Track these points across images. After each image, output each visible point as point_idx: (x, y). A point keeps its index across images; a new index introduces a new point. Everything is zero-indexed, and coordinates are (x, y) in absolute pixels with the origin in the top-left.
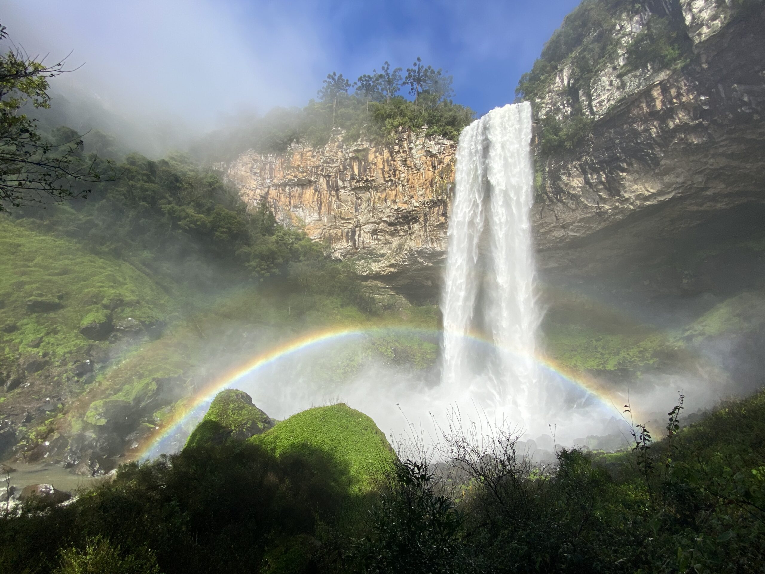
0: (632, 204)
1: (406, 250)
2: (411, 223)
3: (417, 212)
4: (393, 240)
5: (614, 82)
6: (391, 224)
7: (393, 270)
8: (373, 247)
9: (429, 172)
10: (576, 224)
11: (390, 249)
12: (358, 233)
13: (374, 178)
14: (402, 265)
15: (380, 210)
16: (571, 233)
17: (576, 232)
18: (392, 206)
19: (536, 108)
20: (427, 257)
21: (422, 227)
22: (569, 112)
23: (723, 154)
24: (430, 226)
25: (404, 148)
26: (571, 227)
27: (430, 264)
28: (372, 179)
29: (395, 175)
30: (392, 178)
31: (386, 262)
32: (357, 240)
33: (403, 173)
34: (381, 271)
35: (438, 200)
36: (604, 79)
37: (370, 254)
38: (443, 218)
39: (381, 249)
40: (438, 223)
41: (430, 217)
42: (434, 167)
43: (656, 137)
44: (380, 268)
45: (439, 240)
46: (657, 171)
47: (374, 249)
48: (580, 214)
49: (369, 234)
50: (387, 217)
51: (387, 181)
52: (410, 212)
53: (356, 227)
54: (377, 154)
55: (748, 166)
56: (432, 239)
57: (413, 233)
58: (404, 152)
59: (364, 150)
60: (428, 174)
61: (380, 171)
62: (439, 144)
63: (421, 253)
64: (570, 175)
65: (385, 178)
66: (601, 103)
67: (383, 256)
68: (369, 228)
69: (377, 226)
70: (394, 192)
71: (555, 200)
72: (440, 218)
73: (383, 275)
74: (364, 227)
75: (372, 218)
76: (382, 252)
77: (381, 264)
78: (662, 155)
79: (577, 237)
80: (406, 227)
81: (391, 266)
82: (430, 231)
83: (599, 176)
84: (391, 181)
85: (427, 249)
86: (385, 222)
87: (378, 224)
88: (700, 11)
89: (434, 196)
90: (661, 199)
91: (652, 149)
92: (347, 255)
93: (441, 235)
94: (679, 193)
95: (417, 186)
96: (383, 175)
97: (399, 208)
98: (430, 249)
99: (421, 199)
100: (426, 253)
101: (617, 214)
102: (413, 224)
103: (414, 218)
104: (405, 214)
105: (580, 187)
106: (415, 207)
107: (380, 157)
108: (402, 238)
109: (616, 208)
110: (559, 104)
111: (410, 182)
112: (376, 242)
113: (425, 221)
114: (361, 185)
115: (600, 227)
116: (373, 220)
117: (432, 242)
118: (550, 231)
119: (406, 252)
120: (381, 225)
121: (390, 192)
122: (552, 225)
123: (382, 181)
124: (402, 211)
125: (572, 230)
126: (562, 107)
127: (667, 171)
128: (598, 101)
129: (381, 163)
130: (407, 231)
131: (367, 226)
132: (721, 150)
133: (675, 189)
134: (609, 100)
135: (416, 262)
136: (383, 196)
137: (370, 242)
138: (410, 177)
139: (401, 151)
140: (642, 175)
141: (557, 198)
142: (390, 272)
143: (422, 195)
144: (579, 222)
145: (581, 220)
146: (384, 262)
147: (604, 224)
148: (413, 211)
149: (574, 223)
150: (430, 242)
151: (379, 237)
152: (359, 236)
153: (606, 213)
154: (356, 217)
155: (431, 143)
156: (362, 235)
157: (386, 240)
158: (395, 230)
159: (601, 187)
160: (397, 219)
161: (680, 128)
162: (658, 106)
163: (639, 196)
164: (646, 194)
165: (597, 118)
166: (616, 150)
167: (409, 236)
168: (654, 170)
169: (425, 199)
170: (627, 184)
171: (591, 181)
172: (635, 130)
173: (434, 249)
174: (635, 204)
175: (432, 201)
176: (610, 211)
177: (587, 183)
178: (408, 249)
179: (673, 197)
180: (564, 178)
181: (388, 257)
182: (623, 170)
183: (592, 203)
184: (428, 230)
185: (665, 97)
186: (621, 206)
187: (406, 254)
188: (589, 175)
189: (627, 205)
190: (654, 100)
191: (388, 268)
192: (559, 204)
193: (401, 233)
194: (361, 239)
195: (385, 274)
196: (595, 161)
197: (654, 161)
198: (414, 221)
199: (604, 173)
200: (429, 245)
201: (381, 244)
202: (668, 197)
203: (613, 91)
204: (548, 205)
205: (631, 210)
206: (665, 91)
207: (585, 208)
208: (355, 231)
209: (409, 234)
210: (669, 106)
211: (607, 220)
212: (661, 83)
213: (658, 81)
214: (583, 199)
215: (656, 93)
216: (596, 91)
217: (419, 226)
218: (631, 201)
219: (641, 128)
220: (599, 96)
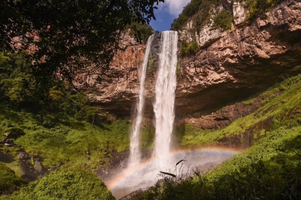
0: (210, 82)
1: (116, 91)
2: (120, 77)
3: (123, 72)
4: (109, 85)
5: (208, 32)
6: (108, 76)
7: (108, 100)
8: (97, 87)
9: (130, 53)
10: (191, 88)
11: (108, 89)
12: (88, 78)
14: (113, 98)
16: (189, 92)
17: (191, 91)
18: (110, 67)
19: (179, 35)
20: (127, 96)
21: (126, 80)
22: (191, 40)
23: (239, 69)
24: (129, 80)
27: (128, 99)
31: (105, 96)
34: (101, 101)
35: (134, 68)
36: (205, 30)
37: (95, 91)
38: (136, 77)
39: (102, 89)
40: (134, 79)
41: (130, 76)
42: (133, 51)
43: (220, 58)
44: (101, 99)
45: (134, 88)
47: (98, 88)
48: (193, 84)
49: (95, 80)
52: (119, 72)
55: (246, 74)
56: (130, 87)
57: (121, 82)
63: (124, 93)
64: (190, 67)
66: (203, 39)
67: (103, 92)
68: (96, 76)
69: (100, 76)
71: (184, 77)
72: (135, 77)
73: (103, 103)
74: (92, 75)
75: (97, 71)
76: (103, 90)
77: (102, 97)
78: (221, 65)
79: (191, 93)
80: (117, 79)
81: (108, 98)
82: (129, 83)
83: (200, 70)
85: (127, 91)
88: (239, 12)
89: (132, 65)
90: (219, 82)
91: (218, 62)
93: (135, 86)
94: (225, 80)
95: (124, 59)
97: (113, 69)
98: (129, 92)
99: (125, 66)
100: (127, 93)
101: (205, 86)
102: (121, 78)
103: (121, 75)
104: (117, 72)
105: (194, 73)
106: (123, 69)
108: (114, 84)
109: (205, 83)
110: (188, 35)
112: (99, 85)
113: (127, 77)
115: (199, 90)
117: (130, 89)
118: (181, 90)
119: (116, 92)
122: (182, 87)
124: (115, 70)
125: (190, 90)
126: (189, 37)
127: (222, 72)
128: (202, 38)
130: (117, 81)
131: (94, 75)
132: (239, 67)
133: (224, 79)
134: (206, 39)
135: (121, 97)
140: (214, 72)
142: (107, 101)
143: (126, 64)
145: (193, 86)
146: (103, 96)
147: (200, 89)
148: (121, 71)
150: (129, 88)
151: (101, 82)
152: (89, 80)
153: (202, 85)
155: (132, 39)
156: (91, 80)
157: (105, 84)
158: (110, 79)
159: (200, 74)
160: (112, 73)
161: (228, 56)
162: (222, 45)
163: (213, 79)
164: (215, 79)
165: (201, 45)
166: (207, 60)
167: (118, 84)
168: (218, 70)
169: (128, 66)
170: (209, 74)
171: (197, 71)
172: (213, 53)
173: (131, 92)
174: (211, 82)
175: (131, 68)
176: (203, 84)
177: (196, 71)
178: (118, 90)
179: (223, 82)
180: (188, 68)
181: (106, 94)
182: (209, 69)
183: (197, 80)
184: (128, 82)
185: (224, 43)
186: (207, 83)
187: (116, 93)
188: (197, 68)
189: (209, 83)
190: (220, 43)
191: (106, 99)
192: (186, 79)
193: (114, 82)
194: (90, 82)
195: (104, 102)
196: (199, 63)
197: (218, 67)
198: (121, 76)
199: (202, 68)
200: (129, 90)
201: (102, 86)
202: (222, 81)
203: (207, 35)
204: (181, 78)
205: (210, 85)
206: (224, 40)
207: (195, 82)
208: (87, 77)
209: (118, 83)
210: (225, 46)
211: (202, 87)
212: (223, 37)
213: (222, 35)
214: (194, 78)
215: (221, 40)
216: (202, 34)
217: (124, 79)
218: (210, 81)
219: (215, 53)
220: (202, 36)
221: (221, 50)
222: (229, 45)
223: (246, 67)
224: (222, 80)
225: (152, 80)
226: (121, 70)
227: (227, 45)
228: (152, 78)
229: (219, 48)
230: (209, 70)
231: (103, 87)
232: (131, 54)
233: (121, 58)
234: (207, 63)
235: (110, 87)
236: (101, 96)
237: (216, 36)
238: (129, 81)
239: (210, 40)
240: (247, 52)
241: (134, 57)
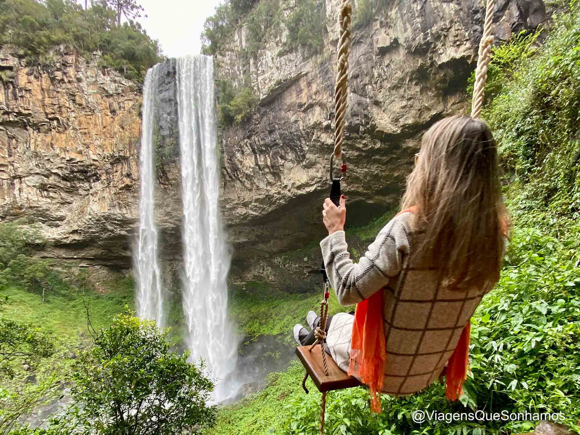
0: (289, 191)
1: (90, 214)
2: (92, 181)
3: (97, 168)
4: (72, 199)
5: (275, 60)
6: (65, 178)
7: (77, 237)
8: (45, 207)
9: (107, 117)
10: (253, 204)
11: (70, 210)
12: (17, 186)
13: (30, 112)
14: (87, 232)
15: (46, 158)
16: (250, 212)
17: (254, 211)
18: (63, 155)
20: (117, 224)
21: (106, 187)
24: (114, 187)
25: (70, 77)
26: (250, 206)
27: (123, 233)
28: (27, 112)
29: (61, 113)
30: (58, 116)
31: (67, 228)
32: (17, 196)
33: (73, 111)
34: (61, 239)
35: (119, 156)
36: (268, 53)
37: (41, 215)
38: (129, 179)
39: (57, 210)
40: (123, 185)
41: (113, 176)
42: (113, 112)
43: (303, 130)
44: (59, 234)
45: (128, 206)
46: (304, 163)
47: (47, 210)
48: (254, 195)
49: (35, 189)
50: (58, 168)
51: (52, 119)
52: (88, 166)
53: (14, 178)
54: (32, 78)
55: (359, 170)
56: (119, 203)
57: (96, 193)
58: (69, 82)
59: (10, 68)
60: (106, 120)
61: (38, 104)
62: (115, 81)
63: (109, 219)
64: (243, 153)
65: (47, 114)
66: (264, 80)
67: (61, 219)
68: (35, 180)
69: (45, 179)
70: (64, 136)
71: (234, 177)
72: (125, 179)
73: (66, 244)
74: (26, 178)
75: (36, 168)
76: (59, 214)
77: (60, 230)
78: (307, 148)
79: (256, 216)
80: (86, 185)
81: (74, 232)
82: (115, 194)
83: (265, 159)
84: (57, 119)
85: (115, 215)
86: (55, 174)
87: (47, 176)
89: (115, 150)
90: (308, 189)
91: (300, 141)
92: (6, 215)
93: (129, 200)
94: (319, 187)
95: (93, 132)
96: (44, 109)
97: (71, 160)
98: (119, 215)
99: (100, 151)
100: (115, 219)
101: (280, 199)
102: (94, 182)
103: (95, 175)
104: (82, 168)
105: (252, 168)
106: (94, 160)
107: (36, 83)
108: (84, 198)
109: (279, 193)
111: (82, 126)
112: (49, 200)
113: (109, 181)
114: (11, 119)
115: (270, 209)
116: (38, 171)
117: (120, 208)
118: (234, 208)
119: (90, 217)
120: (51, 178)
121: (57, 135)
122: (235, 202)
123: (43, 118)
124: (77, 163)
125: (251, 209)
126: (238, 73)
127: (310, 165)
128: (263, 77)
129: (39, 91)
130: (88, 190)
131: (31, 177)
133: (316, 183)
134: (270, 80)
135: (105, 229)
136: (48, 140)
137: (38, 201)
138: (83, 119)
139: (66, 80)
140: (295, 164)
141: (234, 175)
142: (74, 240)
143: (100, 146)
144: (255, 202)
145: (257, 200)
147: (273, 207)
148: (91, 165)
149: (251, 202)
150: (117, 207)
151: (51, 194)
152: (20, 190)
153: (273, 196)
154: (11, 163)
155: (105, 78)
156: (25, 190)
157: (62, 198)
158: (72, 187)
159: (267, 170)
160: (72, 172)
161: (317, 126)
162: (304, 99)
163: (294, 184)
164: (298, 184)
165: (262, 97)
166: (276, 135)
167: (91, 197)
168: (302, 161)
169: (105, 153)
170: (286, 171)
171: (259, 163)
172: (288, 118)
173: (123, 215)
174: (291, 191)
175: (112, 156)
176: (275, 195)
177: (257, 164)
178: (92, 213)
179: (315, 190)
180: (238, 155)
181: (69, 221)
182: (282, 157)
183: (262, 185)
184: (112, 193)
185: (309, 91)
186: (282, 192)
187: (90, 219)
188: (258, 157)
189: (286, 192)
190: (301, 91)
191: (71, 235)
192: (238, 182)
193: (81, 191)
194: (24, 195)
195: (68, 242)
196: (262, 143)
197: (302, 154)
198: (94, 178)
199: (269, 156)
200: (117, 211)
201: (55, 204)
202: (312, 189)
203: (274, 70)
204: (229, 181)
205: (289, 197)
206: (309, 84)
207: (258, 189)
208: (12, 184)
209: (91, 194)
210: (310, 101)
211: (274, 203)
212: (306, 74)
213: (304, 71)
214: (255, 181)
215: (303, 84)
216: (262, 64)
217: (102, 186)
218: (288, 188)
219: (293, 119)
220: (263, 72)
221: (303, 109)
222: (318, 98)
223: (356, 154)
224: (314, 184)
225: (166, 186)
226: (92, 162)
227: (314, 97)
228: (165, 181)
229: (300, 106)
230: (283, 161)
231: (58, 205)
232: (108, 119)
233: (86, 131)
234: (277, 144)
235: (75, 205)
236: (59, 228)
237: (290, 74)
238: (114, 189)
239: (279, 83)
240: (355, 118)
241: (117, 128)
